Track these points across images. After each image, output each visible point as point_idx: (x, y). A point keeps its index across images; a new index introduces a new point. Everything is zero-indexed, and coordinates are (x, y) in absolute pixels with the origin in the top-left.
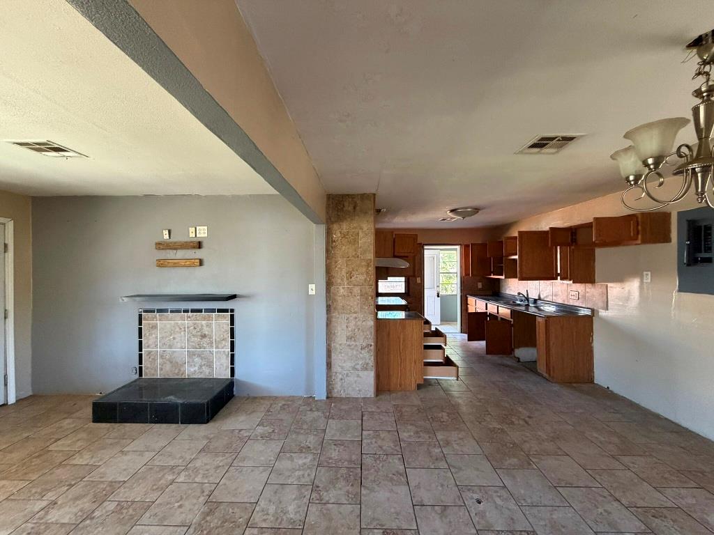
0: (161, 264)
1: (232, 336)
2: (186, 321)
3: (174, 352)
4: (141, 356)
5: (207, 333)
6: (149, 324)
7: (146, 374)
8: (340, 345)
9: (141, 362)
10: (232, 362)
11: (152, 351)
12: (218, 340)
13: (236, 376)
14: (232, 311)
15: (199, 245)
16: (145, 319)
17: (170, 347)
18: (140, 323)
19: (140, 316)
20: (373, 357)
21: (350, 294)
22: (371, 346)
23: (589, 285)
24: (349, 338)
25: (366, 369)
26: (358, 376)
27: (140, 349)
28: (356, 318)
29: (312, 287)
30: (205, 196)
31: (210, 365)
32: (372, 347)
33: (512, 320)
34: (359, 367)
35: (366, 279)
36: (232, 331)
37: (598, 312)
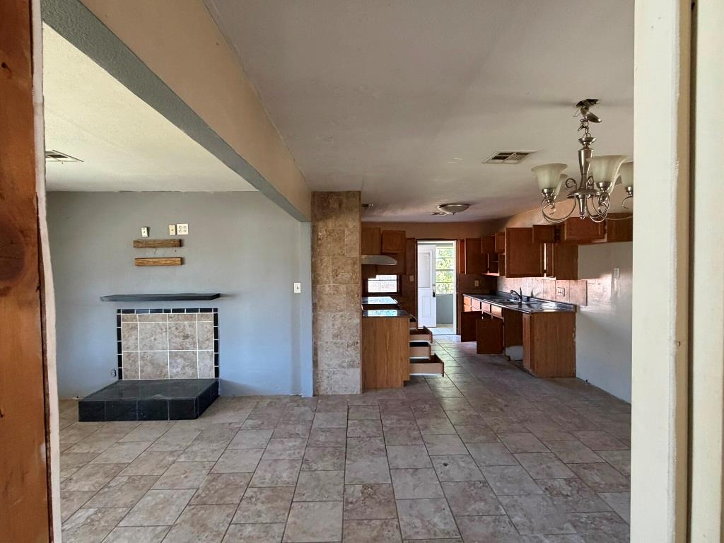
0: (141, 263)
1: (216, 337)
2: (167, 321)
3: (155, 353)
4: (120, 358)
5: (189, 333)
6: (128, 325)
7: (126, 376)
8: (327, 343)
9: (120, 364)
10: (217, 362)
11: (132, 353)
12: (201, 340)
13: (221, 376)
14: (216, 310)
15: (180, 243)
16: (124, 320)
17: (151, 348)
18: (119, 324)
19: (119, 318)
20: (359, 355)
21: (336, 292)
22: (357, 343)
23: (573, 281)
24: (335, 336)
25: (352, 366)
26: (345, 373)
27: (120, 351)
28: (342, 316)
29: (297, 286)
30: (186, 193)
31: (193, 366)
32: (358, 345)
33: (503, 318)
34: (345, 364)
35: (352, 277)
36: (216, 330)
37: (580, 308)
